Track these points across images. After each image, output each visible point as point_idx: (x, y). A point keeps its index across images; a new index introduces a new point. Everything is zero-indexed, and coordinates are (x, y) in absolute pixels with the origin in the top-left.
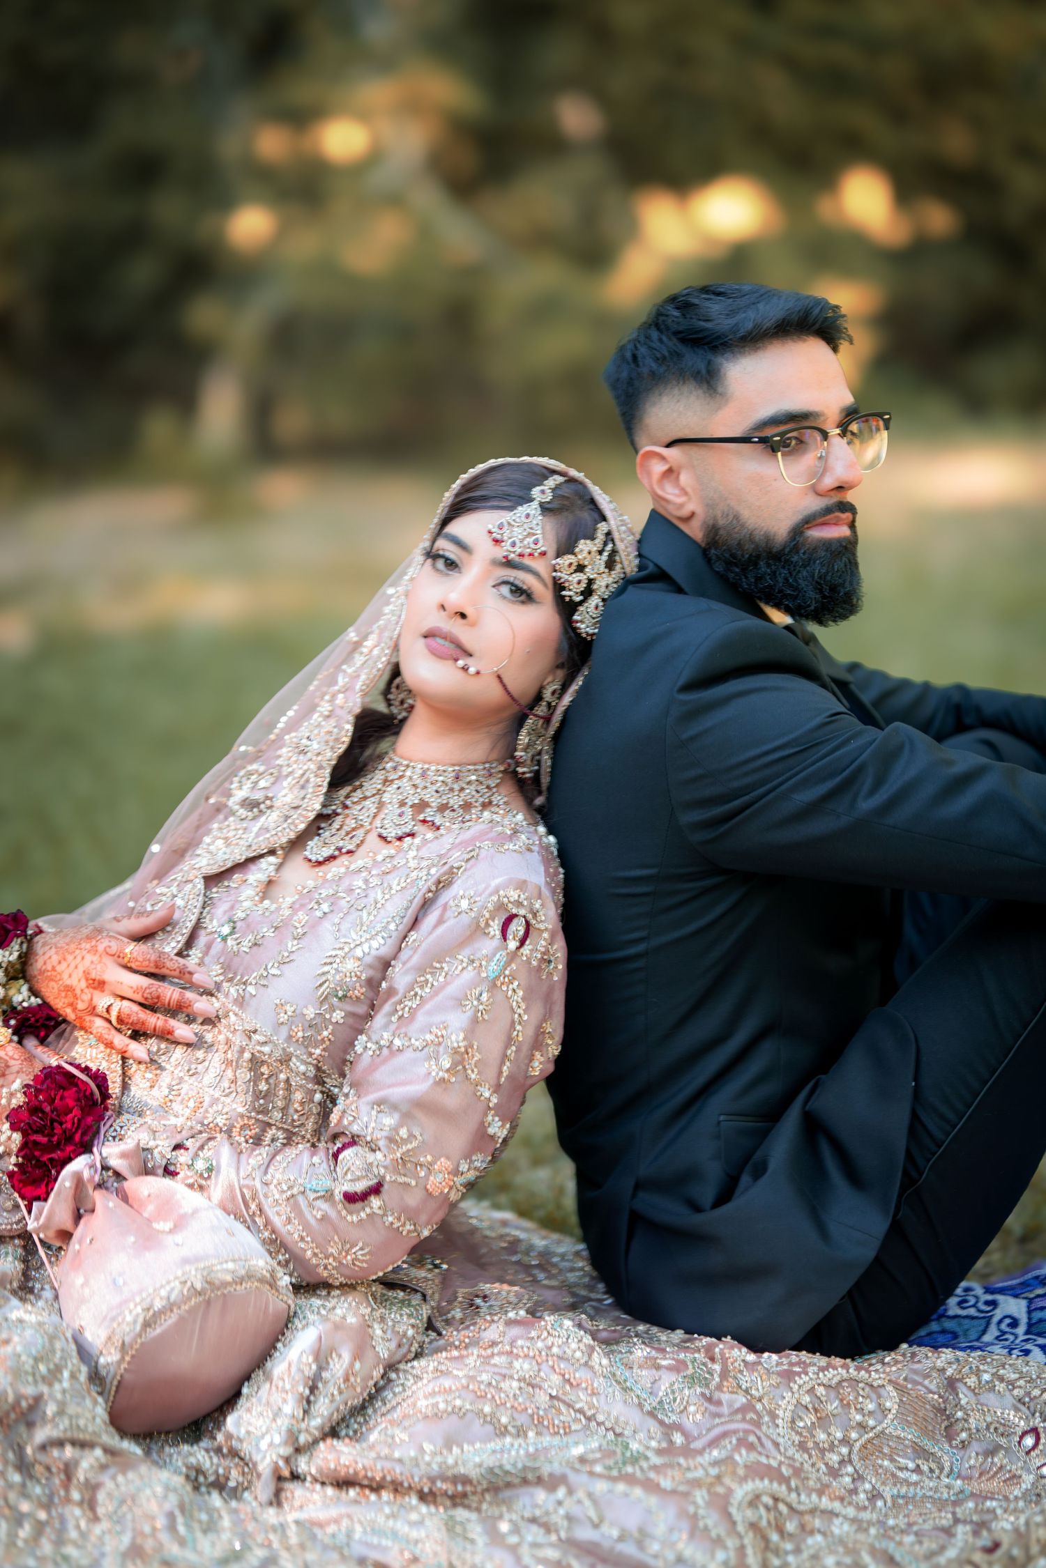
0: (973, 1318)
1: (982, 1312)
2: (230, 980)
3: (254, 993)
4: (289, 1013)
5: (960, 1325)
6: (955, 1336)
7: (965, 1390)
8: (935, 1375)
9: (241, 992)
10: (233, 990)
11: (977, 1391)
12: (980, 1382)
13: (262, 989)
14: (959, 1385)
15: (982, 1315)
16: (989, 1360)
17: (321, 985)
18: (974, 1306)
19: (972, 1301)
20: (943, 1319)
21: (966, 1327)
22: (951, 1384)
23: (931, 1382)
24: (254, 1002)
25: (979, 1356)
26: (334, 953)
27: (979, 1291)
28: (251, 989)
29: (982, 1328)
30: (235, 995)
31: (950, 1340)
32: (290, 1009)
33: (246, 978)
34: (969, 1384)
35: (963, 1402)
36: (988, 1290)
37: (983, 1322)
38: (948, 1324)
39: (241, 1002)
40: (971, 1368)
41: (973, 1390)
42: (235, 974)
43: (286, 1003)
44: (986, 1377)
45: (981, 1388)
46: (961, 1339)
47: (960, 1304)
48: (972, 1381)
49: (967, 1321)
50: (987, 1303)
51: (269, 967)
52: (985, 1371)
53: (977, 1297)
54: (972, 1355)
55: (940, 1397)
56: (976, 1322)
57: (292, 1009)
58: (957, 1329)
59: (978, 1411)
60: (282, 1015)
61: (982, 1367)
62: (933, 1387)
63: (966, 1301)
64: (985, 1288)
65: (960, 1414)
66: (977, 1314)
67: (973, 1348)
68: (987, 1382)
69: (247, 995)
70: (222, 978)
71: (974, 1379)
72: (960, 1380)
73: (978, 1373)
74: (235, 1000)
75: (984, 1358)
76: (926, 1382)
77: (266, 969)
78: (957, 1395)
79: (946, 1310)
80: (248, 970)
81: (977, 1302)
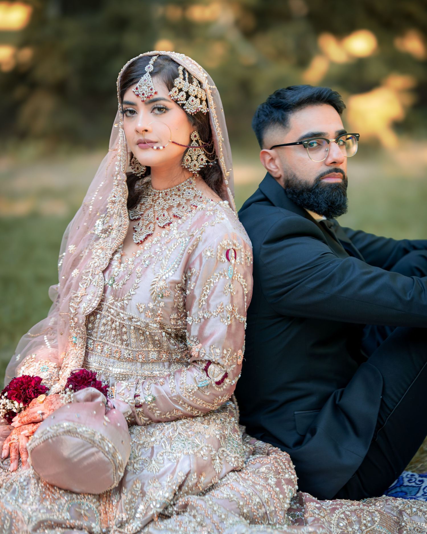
0: (413, 487)
1: (417, 484)
2: (117, 301)
3: (127, 303)
4: (143, 308)
5: (408, 489)
6: (406, 493)
7: (406, 514)
8: (395, 509)
9: (122, 304)
10: (119, 304)
11: (410, 515)
12: (412, 512)
13: (130, 301)
14: (404, 513)
15: (417, 486)
16: (417, 503)
17: (153, 293)
18: (414, 482)
19: (414, 480)
20: (402, 487)
21: (410, 490)
22: (401, 512)
23: (394, 512)
24: (128, 307)
25: (413, 501)
26: (155, 280)
27: (417, 476)
28: (126, 302)
29: (417, 491)
30: (120, 306)
31: (404, 495)
32: (143, 306)
33: (123, 298)
34: (407, 512)
35: (405, 519)
36: (420, 476)
37: (418, 488)
38: (404, 489)
39: (123, 308)
40: (408, 506)
41: (409, 515)
42: (119, 298)
43: (141, 304)
44: (414, 510)
45: (412, 514)
46: (408, 495)
47: (409, 481)
48: (409, 511)
49: (411, 488)
50: (420, 481)
51: (130, 291)
52: (414, 507)
53: (416, 479)
54: (411, 501)
55: (398, 518)
56: (415, 488)
57: (144, 306)
58: (407, 491)
59: (411, 523)
60: (141, 309)
61: (413, 506)
62: (395, 514)
63: (411, 480)
64: (419, 475)
65: (403, 524)
66: (415, 485)
67: (411, 498)
68: (415, 512)
69: (125, 305)
70: (113, 301)
71: (409, 510)
72: (404, 511)
73: (411, 508)
74: (121, 308)
75: (415, 502)
76: (392, 512)
77: (129, 293)
78: (402, 516)
79: (403, 483)
80: (123, 294)
81: (415, 480)
